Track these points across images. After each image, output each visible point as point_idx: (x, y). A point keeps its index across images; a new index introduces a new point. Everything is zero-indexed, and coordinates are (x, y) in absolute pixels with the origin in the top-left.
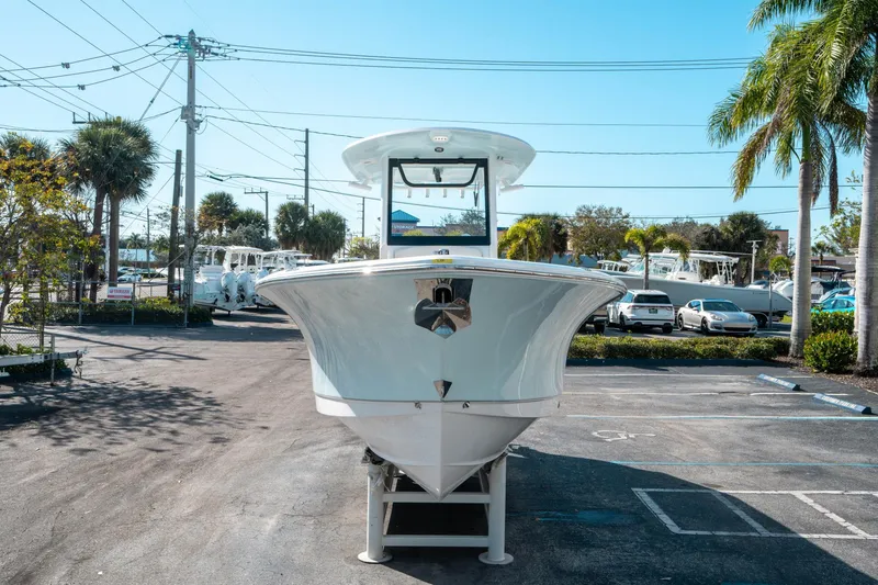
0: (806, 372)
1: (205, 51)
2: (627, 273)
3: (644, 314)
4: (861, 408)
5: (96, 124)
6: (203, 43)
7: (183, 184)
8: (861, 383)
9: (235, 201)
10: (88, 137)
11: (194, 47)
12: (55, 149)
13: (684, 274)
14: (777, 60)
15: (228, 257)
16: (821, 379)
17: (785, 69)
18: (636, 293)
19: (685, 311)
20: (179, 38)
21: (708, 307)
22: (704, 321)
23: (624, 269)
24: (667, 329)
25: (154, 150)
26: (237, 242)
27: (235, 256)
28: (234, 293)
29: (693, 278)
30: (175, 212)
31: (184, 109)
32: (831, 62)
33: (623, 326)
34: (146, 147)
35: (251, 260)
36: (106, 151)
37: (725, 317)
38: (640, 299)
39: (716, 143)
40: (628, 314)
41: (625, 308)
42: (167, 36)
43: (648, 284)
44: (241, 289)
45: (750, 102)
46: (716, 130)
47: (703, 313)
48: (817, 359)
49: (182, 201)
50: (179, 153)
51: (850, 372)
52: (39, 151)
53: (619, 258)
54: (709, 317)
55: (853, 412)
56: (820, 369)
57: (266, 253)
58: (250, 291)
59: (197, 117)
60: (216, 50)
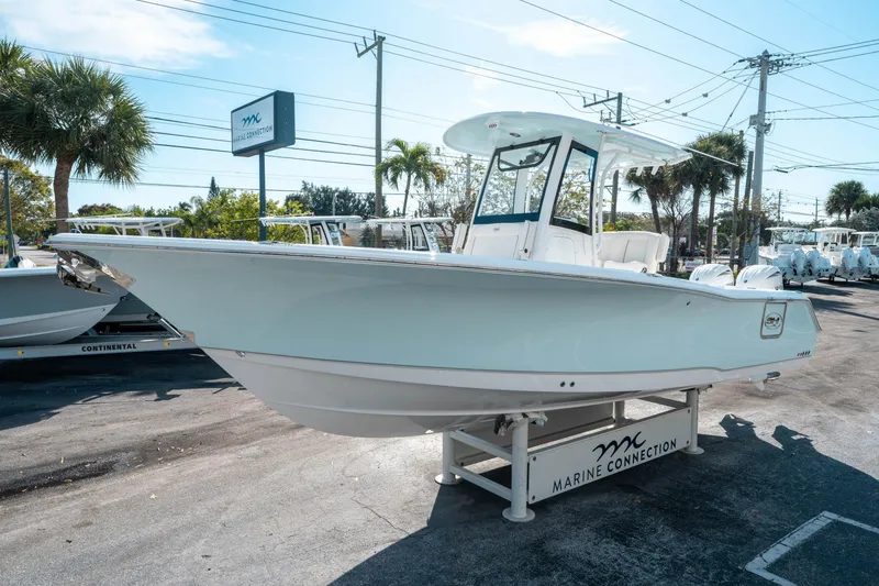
1: (778, 64)
6: (774, 58)
11: (765, 64)
20: (750, 60)
26: (856, 223)
28: (801, 268)
31: (755, 117)
42: (740, 61)
50: (752, 154)
59: (767, 122)
60: (786, 62)
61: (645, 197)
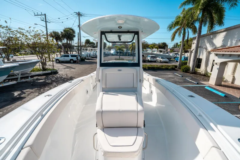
0: (181, 72)
1: (81, 15)
2: (148, 51)
3: (152, 59)
4: (197, 83)
5: (66, 29)
6: (81, 14)
7: (79, 38)
8: (192, 75)
9: (90, 40)
10: (64, 31)
11: (79, 14)
12: (60, 33)
13: (157, 52)
14: (182, 16)
15: (88, 49)
16: (184, 74)
17: (184, 17)
18: (151, 56)
19: (158, 58)
20: (76, 13)
21: (162, 58)
22: (161, 60)
23: (147, 51)
24: (155, 62)
25: (75, 32)
26: (90, 47)
27: (89, 49)
28: (89, 56)
29: (159, 53)
30: (78, 43)
31: (78, 25)
32: (197, 15)
33: (149, 61)
34: (74, 32)
35: (92, 50)
36: (67, 33)
37: (164, 60)
38: (151, 57)
39: (168, 31)
40: (149, 59)
41: (149, 58)
43: (152, 54)
44: (90, 55)
45: (177, 23)
46: (168, 29)
47: (161, 59)
48: (183, 70)
49: (79, 41)
50: (78, 33)
51: (189, 72)
52: (58, 33)
53: (146, 49)
54: (162, 60)
55: (195, 84)
56: (183, 72)
57: (94, 49)
58: (91, 55)
59: (81, 27)
60: (83, 15)
61: (55, 41)
